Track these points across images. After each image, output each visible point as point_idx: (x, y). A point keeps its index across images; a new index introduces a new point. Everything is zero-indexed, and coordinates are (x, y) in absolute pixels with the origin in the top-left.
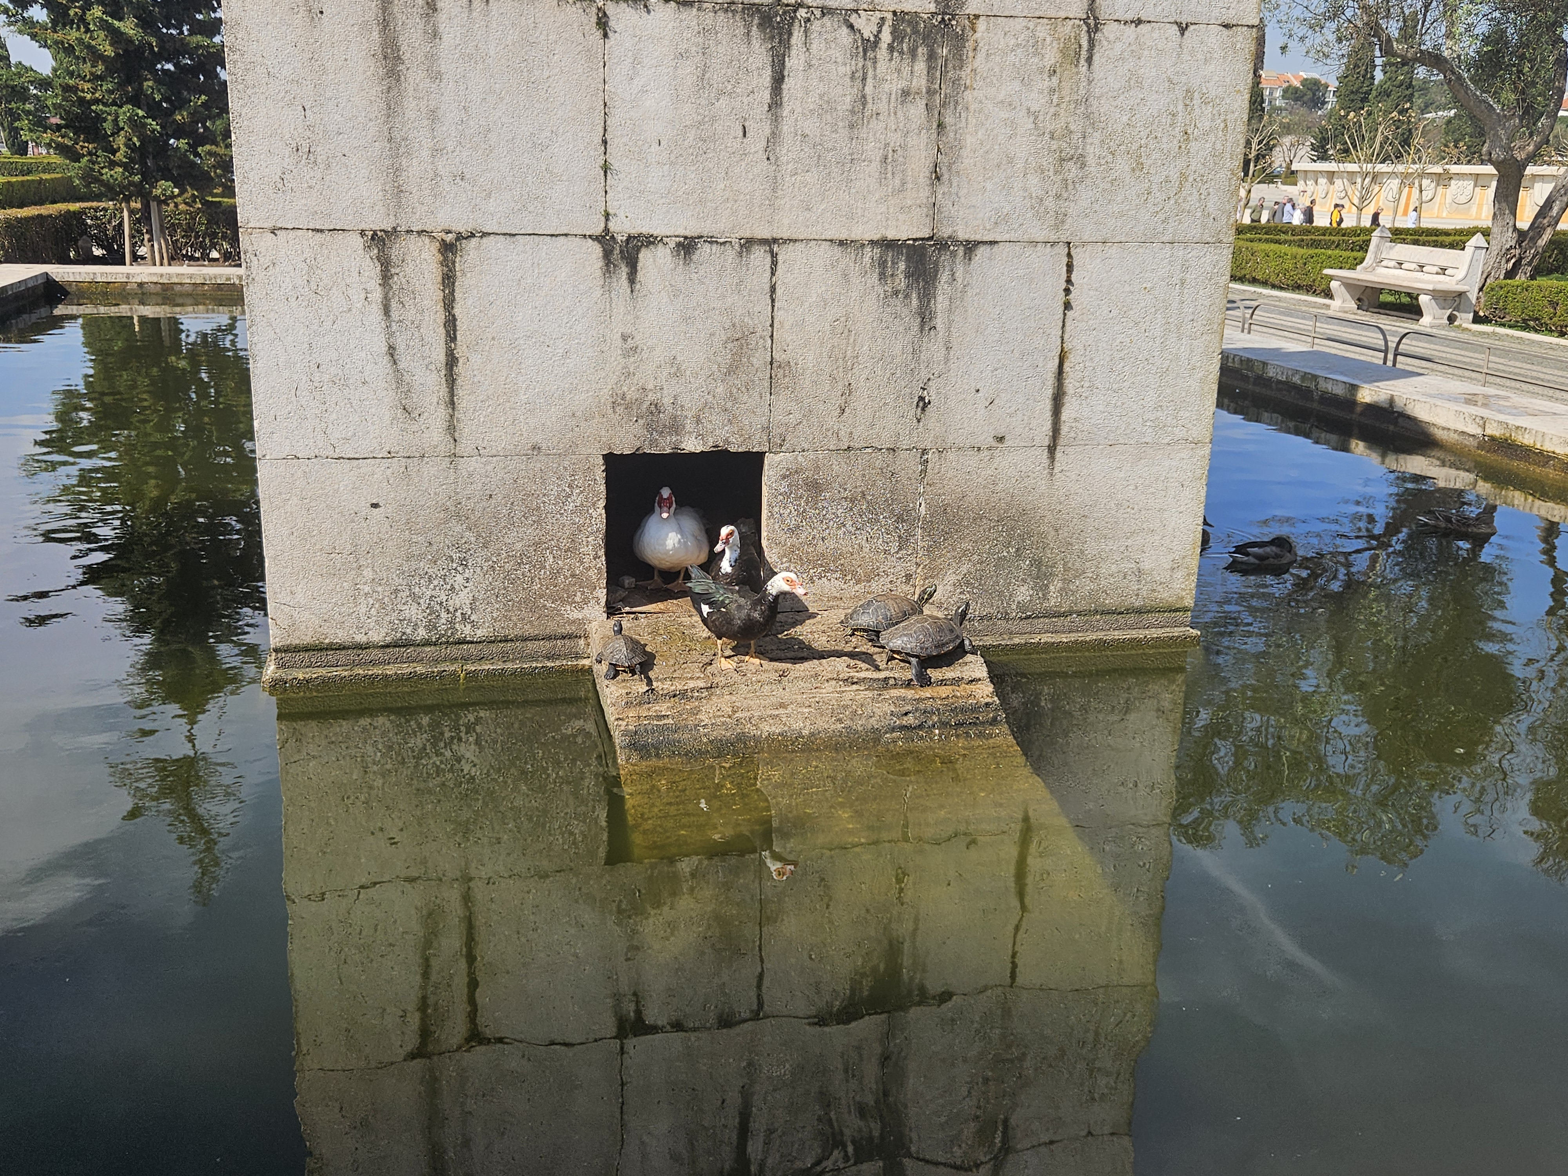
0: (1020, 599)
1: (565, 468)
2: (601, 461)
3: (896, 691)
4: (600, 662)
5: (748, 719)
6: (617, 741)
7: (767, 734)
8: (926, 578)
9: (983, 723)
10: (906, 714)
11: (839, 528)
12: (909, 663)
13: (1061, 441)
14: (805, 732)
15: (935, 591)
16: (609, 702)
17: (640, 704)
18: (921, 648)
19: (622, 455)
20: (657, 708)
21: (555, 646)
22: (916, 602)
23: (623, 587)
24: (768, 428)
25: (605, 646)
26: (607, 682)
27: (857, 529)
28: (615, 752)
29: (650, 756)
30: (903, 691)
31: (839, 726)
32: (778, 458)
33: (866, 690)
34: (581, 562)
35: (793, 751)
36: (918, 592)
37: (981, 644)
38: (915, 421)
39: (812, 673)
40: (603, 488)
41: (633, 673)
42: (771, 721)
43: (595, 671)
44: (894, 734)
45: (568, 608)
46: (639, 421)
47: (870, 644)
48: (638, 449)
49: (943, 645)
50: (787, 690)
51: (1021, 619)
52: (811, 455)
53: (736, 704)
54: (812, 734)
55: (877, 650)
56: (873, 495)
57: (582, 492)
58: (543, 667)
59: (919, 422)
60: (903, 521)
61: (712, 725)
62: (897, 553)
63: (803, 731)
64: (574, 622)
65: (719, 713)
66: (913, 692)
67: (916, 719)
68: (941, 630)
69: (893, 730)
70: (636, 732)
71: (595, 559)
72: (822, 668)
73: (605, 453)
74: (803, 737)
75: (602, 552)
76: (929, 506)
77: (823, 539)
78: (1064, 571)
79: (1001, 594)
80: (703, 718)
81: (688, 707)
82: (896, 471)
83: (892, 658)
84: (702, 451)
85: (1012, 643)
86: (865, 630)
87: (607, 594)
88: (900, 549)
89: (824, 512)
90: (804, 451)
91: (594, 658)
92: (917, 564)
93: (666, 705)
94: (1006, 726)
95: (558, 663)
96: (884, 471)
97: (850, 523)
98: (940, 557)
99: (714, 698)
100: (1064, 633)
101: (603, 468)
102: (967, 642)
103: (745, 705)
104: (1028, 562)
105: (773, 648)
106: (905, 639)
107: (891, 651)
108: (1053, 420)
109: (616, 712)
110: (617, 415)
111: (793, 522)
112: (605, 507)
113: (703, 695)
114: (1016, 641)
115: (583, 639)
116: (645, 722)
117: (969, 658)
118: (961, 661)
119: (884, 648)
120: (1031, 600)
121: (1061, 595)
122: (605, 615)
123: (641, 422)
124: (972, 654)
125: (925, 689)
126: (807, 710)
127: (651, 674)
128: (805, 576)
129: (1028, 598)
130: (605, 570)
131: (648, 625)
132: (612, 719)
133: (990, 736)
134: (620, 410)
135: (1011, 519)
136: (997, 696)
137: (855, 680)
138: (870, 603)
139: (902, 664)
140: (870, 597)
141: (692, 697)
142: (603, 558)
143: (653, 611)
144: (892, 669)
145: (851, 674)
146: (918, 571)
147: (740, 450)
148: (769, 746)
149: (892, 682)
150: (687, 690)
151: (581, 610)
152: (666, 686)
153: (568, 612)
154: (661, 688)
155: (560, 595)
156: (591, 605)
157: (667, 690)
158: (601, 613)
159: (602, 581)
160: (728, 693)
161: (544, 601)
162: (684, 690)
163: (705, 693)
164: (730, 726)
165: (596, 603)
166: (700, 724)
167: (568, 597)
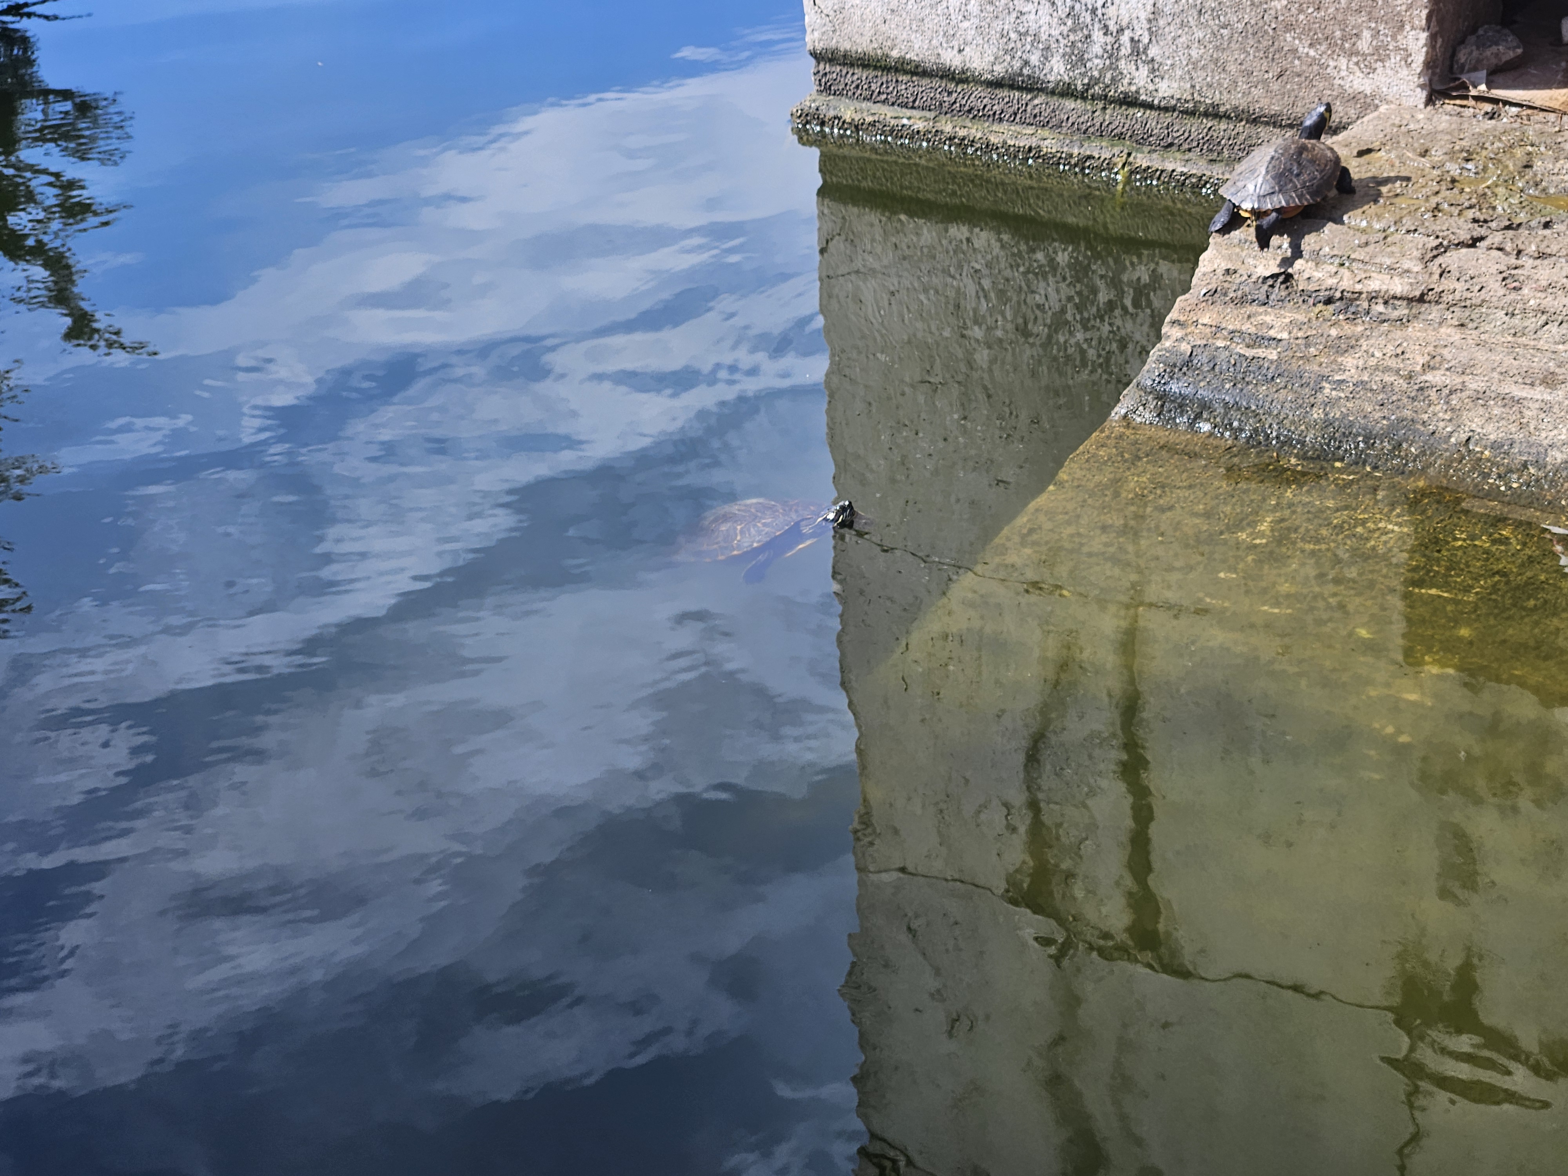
7: (1464, 436)
14: (1557, 456)
17: (1240, 301)
20: (1268, 319)
42: (1497, 410)
45: (1344, 62)
53: (1449, 351)
61: (1358, 384)
63: (1552, 453)
65: (1392, 363)
70: (1190, 359)
74: (1542, 466)
80: (1349, 363)
81: (1340, 333)
87: (1430, 44)
93: (1288, 315)
99: (1409, 326)
103: (1466, 358)
116: (1220, 344)
127: (1310, 240)
150: (1360, 293)
151: (1369, 73)
152: (1320, 275)
153: (1343, 74)
154: (1308, 276)
155: (1326, 31)
156: (1393, 66)
157: (1319, 283)
158: (1412, 87)
159: (1418, 12)
160: (1457, 323)
161: (1294, 38)
162: (1353, 293)
163: (1403, 311)
164: (1394, 398)
165: (1403, 63)
166: (1333, 376)
167: (1343, 39)
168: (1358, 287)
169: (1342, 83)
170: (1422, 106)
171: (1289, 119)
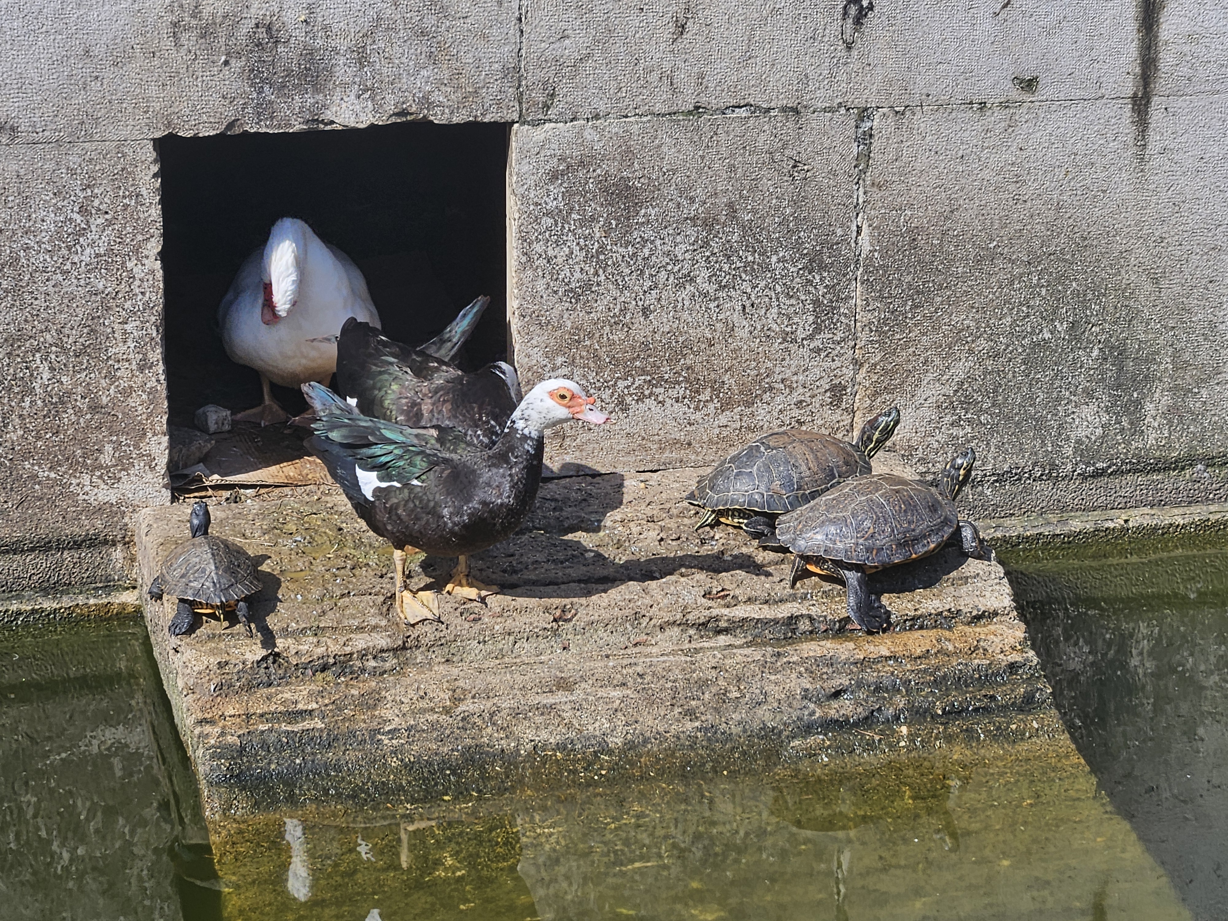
0: (1081, 433)
1: (72, 172)
2: (149, 153)
3: (813, 645)
4: (160, 597)
5: (487, 716)
6: (202, 770)
7: (529, 746)
8: (876, 394)
9: (1004, 708)
10: (837, 694)
11: (680, 286)
12: (842, 582)
13: (1161, 85)
14: (616, 741)
15: (897, 423)
16: (180, 684)
17: (250, 687)
18: (869, 550)
19: (195, 138)
20: (288, 695)
21: (59, 565)
22: (856, 447)
23: (204, 429)
24: (517, 69)
25: (168, 563)
26: (174, 641)
27: (722, 288)
28: (197, 793)
29: (275, 801)
30: (828, 644)
31: (689, 726)
32: (539, 134)
33: (748, 644)
34: (112, 377)
35: (590, 783)
36: (859, 423)
37: (999, 534)
38: (841, 46)
39: (627, 612)
40: (155, 213)
41: (232, 618)
42: (539, 719)
43: (148, 616)
44: (811, 740)
45: (87, 478)
46: (233, 62)
47: (756, 543)
48: (231, 125)
49: (916, 540)
50: (573, 650)
51: (1084, 477)
52: (614, 126)
53: (461, 683)
54: (630, 745)
55: (771, 556)
56: (754, 211)
57: (109, 223)
58: (33, 611)
59: (849, 48)
60: (822, 267)
61: (408, 729)
62: (811, 337)
63: (609, 740)
64: (100, 509)
65: (423, 704)
66: (851, 645)
67: (858, 704)
68: (910, 506)
69: (808, 729)
70: (243, 748)
71: (141, 369)
72: (648, 601)
73: (158, 135)
74: (610, 752)
75: (156, 355)
76: (878, 232)
77: (646, 311)
78: (1176, 369)
79: (1039, 424)
80: (388, 714)
81: (355, 692)
82: (804, 156)
83: (802, 575)
84: (372, 126)
85: (1066, 530)
86: (742, 513)
87: (172, 446)
88: (818, 330)
89: (646, 252)
90: (597, 117)
91: (146, 589)
92: (855, 361)
93: (305, 690)
94: (1054, 711)
95: (66, 602)
96: (778, 157)
97: (705, 274)
98: (905, 347)
99: (412, 672)
100: (1178, 505)
101: (155, 168)
102: (967, 533)
103: (480, 684)
104: (1096, 353)
105: (539, 557)
106: (832, 529)
107: (802, 557)
108: (1142, 40)
109: (195, 707)
110: (183, 51)
111: (577, 275)
112: (163, 256)
113: (388, 665)
114: (1076, 525)
115: (120, 547)
116: (261, 727)
117: (973, 566)
118: (954, 574)
119: (786, 550)
120: (1104, 436)
121: (1170, 422)
122: (167, 494)
123: (236, 64)
124: (979, 557)
125: (877, 639)
126: (616, 693)
127: (272, 621)
128: (606, 395)
129: (1099, 431)
130: (164, 394)
131: (263, 515)
132: (190, 721)
133: (1019, 736)
134: (188, 39)
135: (1058, 259)
136: (1033, 648)
137: (723, 624)
138: (752, 453)
139: (827, 586)
140: (753, 438)
141: (363, 670)
142: (161, 368)
143: (270, 481)
144: (804, 598)
145: (715, 612)
146: (859, 378)
147: (455, 120)
148: (536, 774)
149: (804, 626)
150: (351, 654)
151: (113, 484)
152: (306, 647)
153: (86, 489)
154: (295, 651)
155: (67, 452)
156: (137, 472)
157: (309, 654)
158: (157, 489)
159: (159, 418)
160: (443, 660)
161: (33, 465)
162: (345, 655)
163: (391, 662)
164: (448, 732)
165: (147, 468)
166: (383, 728)
167: (85, 456)
168: (348, 650)
169: (87, 498)
170: (169, 504)
171: (31, 543)
